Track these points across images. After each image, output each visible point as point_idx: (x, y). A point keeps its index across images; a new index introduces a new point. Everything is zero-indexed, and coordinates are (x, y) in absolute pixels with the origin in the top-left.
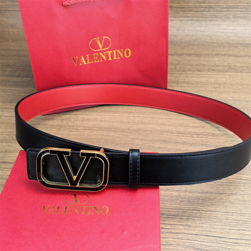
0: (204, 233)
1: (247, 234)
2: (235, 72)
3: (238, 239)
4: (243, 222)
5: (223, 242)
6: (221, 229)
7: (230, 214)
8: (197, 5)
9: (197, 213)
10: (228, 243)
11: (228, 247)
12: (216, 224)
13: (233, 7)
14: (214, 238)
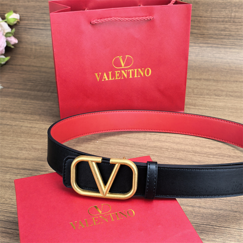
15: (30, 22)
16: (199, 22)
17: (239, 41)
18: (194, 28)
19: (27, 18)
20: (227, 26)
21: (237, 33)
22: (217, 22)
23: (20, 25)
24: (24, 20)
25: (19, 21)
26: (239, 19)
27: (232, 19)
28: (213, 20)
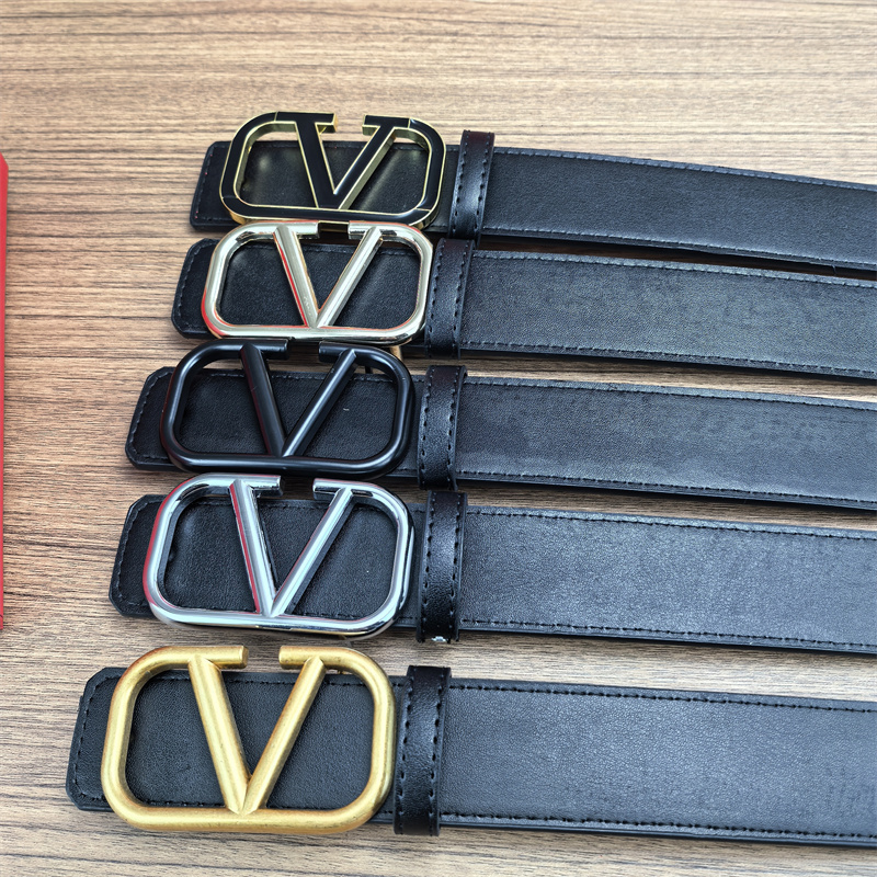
7: (854, 137)
9: (743, 142)
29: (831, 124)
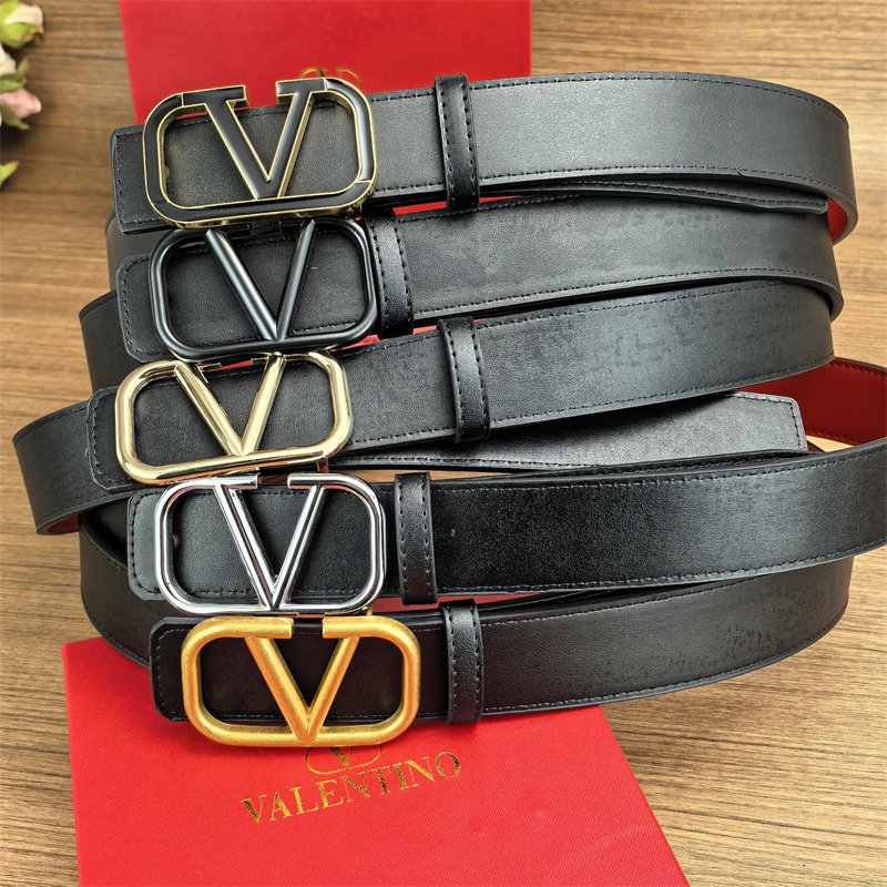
0: (727, 810)
1: (865, 819)
2: (865, 291)
3: (834, 832)
4: (856, 780)
5: (788, 838)
6: (784, 799)
7: (815, 754)
8: (742, 54)
9: (710, 748)
10: (802, 844)
11: (801, 856)
12: (768, 784)
13: (869, 66)
14: (759, 827)
15: (80, 34)
16: (678, 19)
17: (821, 82)
18: (660, 40)
19: (69, 20)
20: (778, 30)
21: (814, 55)
22: (743, 17)
23: (45, 47)
24: (61, 26)
25: (41, 30)
26: (819, 7)
27: (794, 7)
28: (728, 11)
29: (794, 739)
